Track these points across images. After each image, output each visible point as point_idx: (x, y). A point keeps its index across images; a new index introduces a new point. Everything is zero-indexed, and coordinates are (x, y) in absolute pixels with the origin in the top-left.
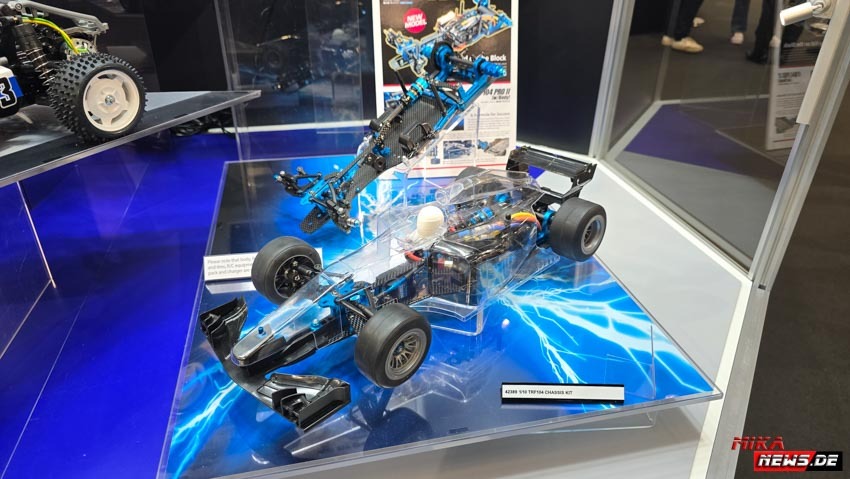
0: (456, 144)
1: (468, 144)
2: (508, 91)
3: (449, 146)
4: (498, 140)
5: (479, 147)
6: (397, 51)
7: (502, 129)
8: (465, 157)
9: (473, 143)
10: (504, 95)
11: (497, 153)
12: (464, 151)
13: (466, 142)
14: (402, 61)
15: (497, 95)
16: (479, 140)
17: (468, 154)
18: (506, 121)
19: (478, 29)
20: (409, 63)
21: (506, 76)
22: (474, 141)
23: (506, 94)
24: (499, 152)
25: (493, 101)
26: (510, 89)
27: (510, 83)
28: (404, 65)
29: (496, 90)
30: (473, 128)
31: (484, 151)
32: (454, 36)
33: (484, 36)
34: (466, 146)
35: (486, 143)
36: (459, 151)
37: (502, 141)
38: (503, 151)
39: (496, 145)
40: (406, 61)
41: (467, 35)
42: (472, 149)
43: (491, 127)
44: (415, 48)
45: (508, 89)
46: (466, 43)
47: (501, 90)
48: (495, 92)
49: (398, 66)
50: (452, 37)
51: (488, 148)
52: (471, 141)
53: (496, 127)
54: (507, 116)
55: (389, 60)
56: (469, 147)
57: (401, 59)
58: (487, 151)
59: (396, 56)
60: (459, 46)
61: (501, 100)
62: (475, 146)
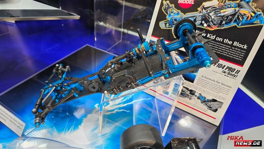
1: (192, 92)
2: (238, 72)
4: (214, 100)
5: (198, 98)
6: (167, 17)
7: (220, 94)
8: (187, 99)
9: (196, 94)
10: (233, 73)
11: (210, 108)
12: (188, 95)
13: (191, 91)
14: (168, 24)
15: (227, 71)
16: (200, 94)
17: (190, 99)
18: (226, 91)
19: (232, 19)
20: (172, 27)
21: (241, 60)
22: (197, 93)
23: (235, 73)
24: (212, 108)
25: (222, 73)
26: (240, 71)
27: (242, 67)
28: (169, 27)
29: (228, 67)
30: (200, 85)
31: (201, 102)
32: (211, 18)
33: (235, 25)
34: (190, 93)
35: (205, 98)
36: (185, 94)
37: (217, 102)
38: (215, 109)
39: (211, 103)
40: (171, 25)
41: (221, 21)
42: (194, 97)
43: (213, 90)
44: (179, 18)
45: (238, 70)
46: (218, 26)
47: (232, 68)
48: (227, 68)
49: (165, 27)
50: (209, 18)
51: (205, 102)
52: (195, 92)
53: (216, 91)
54: (228, 88)
55: (160, 21)
56: (192, 95)
57: (168, 23)
58: (203, 103)
59: (165, 20)
60: (212, 26)
61: (229, 75)
62: (196, 96)
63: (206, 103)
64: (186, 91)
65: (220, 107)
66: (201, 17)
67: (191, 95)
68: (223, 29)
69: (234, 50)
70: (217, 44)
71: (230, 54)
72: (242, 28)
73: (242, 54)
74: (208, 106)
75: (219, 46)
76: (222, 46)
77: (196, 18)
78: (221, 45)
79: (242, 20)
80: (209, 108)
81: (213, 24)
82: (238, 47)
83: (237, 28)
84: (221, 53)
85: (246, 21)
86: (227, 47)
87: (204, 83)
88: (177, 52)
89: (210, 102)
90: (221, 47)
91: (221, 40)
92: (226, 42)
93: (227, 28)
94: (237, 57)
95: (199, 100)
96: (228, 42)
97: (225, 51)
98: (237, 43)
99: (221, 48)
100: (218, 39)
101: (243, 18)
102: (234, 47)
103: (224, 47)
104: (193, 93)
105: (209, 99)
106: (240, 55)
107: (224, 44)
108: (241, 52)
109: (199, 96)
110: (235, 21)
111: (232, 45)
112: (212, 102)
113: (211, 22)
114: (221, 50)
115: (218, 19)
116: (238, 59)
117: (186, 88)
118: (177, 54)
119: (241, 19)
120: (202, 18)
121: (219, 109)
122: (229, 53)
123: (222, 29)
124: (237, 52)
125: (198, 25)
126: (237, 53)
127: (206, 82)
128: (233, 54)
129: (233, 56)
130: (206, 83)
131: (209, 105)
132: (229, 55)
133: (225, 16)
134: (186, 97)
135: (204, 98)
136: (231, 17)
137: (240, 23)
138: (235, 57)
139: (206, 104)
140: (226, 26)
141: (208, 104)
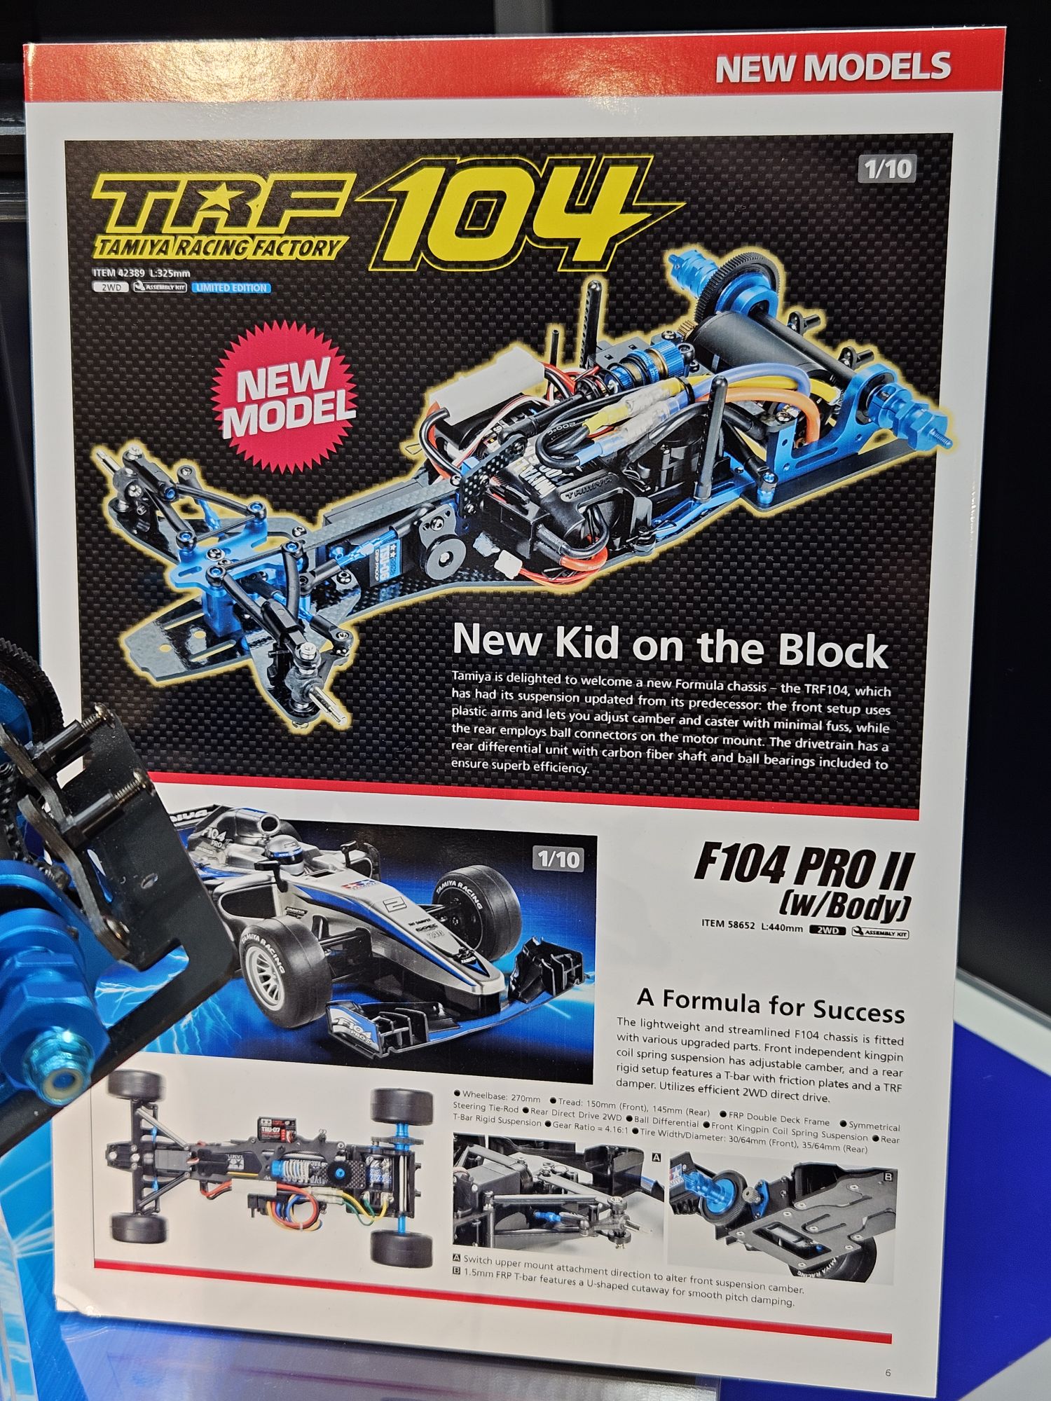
0: (536, 1164)
1: (612, 1171)
2: (900, 868)
3: (493, 1168)
5: (684, 1204)
6: (173, 576)
7: (841, 1104)
8: (589, 1248)
9: (651, 1172)
10: (871, 891)
11: (809, 1255)
13: (599, 1158)
14: (198, 638)
15: (811, 885)
16: (685, 1159)
17: (619, 1237)
18: (876, 1064)
19: (695, 461)
20: (239, 650)
21: (883, 766)
22: (657, 1157)
23: (885, 885)
24: (825, 1250)
25: (789, 919)
26: (910, 858)
27: (916, 817)
28: (214, 660)
29: (809, 852)
30: (647, 1078)
31: (720, 1233)
32: (535, 498)
33: (733, 506)
34: (601, 1183)
35: (738, 1182)
36: (557, 1209)
37: (841, 1184)
38: (851, 1248)
39: (798, 1205)
40: (226, 638)
41: (614, 498)
42: (641, 1207)
43: (770, 1087)
44: (278, 560)
45: (894, 857)
46: (610, 545)
47: (844, 854)
48: (805, 867)
49: (178, 665)
50: (519, 503)
51: (746, 1216)
52: (638, 1154)
53: (802, 1090)
54: (881, 1028)
55: (124, 628)
56: (621, 1193)
57: (197, 623)
58: (739, 1233)
59: (162, 604)
60: (564, 561)
61: (843, 921)
62: (657, 1191)
63: (758, 1223)
64: (556, 1180)
65: (888, 1217)
66: (450, 506)
67: (617, 1200)
68: (655, 562)
69: (800, 699)
70: (659, 693)
71: (786, 744)
72: (791, 513)
73: (875, 720)
74: (787, 1245)
75: (677, 702)
76: (702, 695)
77: (415, 529)
78: (687, 695)
79: (772, 453)
80: (803, 1264)
81: (562, 544)
82: (818, 673)
83: (757, 521)
84: (715, 758)
85: (795, 453)
86: (743, 697)
87: (681, 1050)
88: (357, 856)
89: (791, 1200)
90: (693, 704)
91: (672, 648)
92: (720, 659)
93: (683, 547)
94: (844, 755)
95: (696, 1218)
96: (727, 649)
97: (735, 732)
98: (799, 640)
99: (700, 710)
100: (645, 649)
101: (768, 440)
102: (793, 682)
103: (716, 704)
104: (621, 1176)
105: (771, 1180)
106: (861, 729)
107: (708, 678)
108: (858, 701)
109: (679, 1180)
110: (723, 475)
111: (770, 669)
112: (806, 1193)
113: (543, 532)
114: (707, 731)
115: (591, 491)
116: (856, 764)
117: (547, 1145)
118: (361, 867)
119: (760, 452)
120: (461, 513)
121: (878, 1239)
122: (776, 741)
123: (647, 559)
124: (831, 709)
125: (451, 579)
126: (837, 719)
127: (693, 1035)
128: (806, 734)
129: (813, 754)
130: (692, 1051)
131: (791, 1238)
132: (784, 753)
133: (633, 456)
134: (573, 1229)
135: (727, 1185)
136: (679, 453)
137: (759, 478)
138: (828, 754)
139: (761, 1233)
140: (670, 529)
141: (777, 1232)
